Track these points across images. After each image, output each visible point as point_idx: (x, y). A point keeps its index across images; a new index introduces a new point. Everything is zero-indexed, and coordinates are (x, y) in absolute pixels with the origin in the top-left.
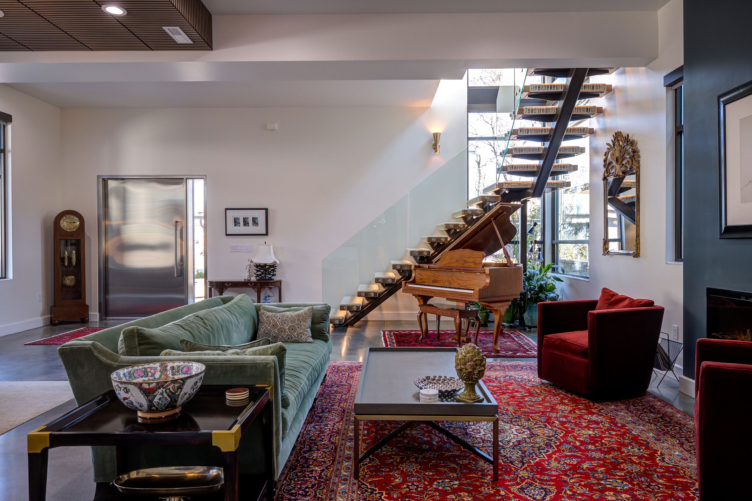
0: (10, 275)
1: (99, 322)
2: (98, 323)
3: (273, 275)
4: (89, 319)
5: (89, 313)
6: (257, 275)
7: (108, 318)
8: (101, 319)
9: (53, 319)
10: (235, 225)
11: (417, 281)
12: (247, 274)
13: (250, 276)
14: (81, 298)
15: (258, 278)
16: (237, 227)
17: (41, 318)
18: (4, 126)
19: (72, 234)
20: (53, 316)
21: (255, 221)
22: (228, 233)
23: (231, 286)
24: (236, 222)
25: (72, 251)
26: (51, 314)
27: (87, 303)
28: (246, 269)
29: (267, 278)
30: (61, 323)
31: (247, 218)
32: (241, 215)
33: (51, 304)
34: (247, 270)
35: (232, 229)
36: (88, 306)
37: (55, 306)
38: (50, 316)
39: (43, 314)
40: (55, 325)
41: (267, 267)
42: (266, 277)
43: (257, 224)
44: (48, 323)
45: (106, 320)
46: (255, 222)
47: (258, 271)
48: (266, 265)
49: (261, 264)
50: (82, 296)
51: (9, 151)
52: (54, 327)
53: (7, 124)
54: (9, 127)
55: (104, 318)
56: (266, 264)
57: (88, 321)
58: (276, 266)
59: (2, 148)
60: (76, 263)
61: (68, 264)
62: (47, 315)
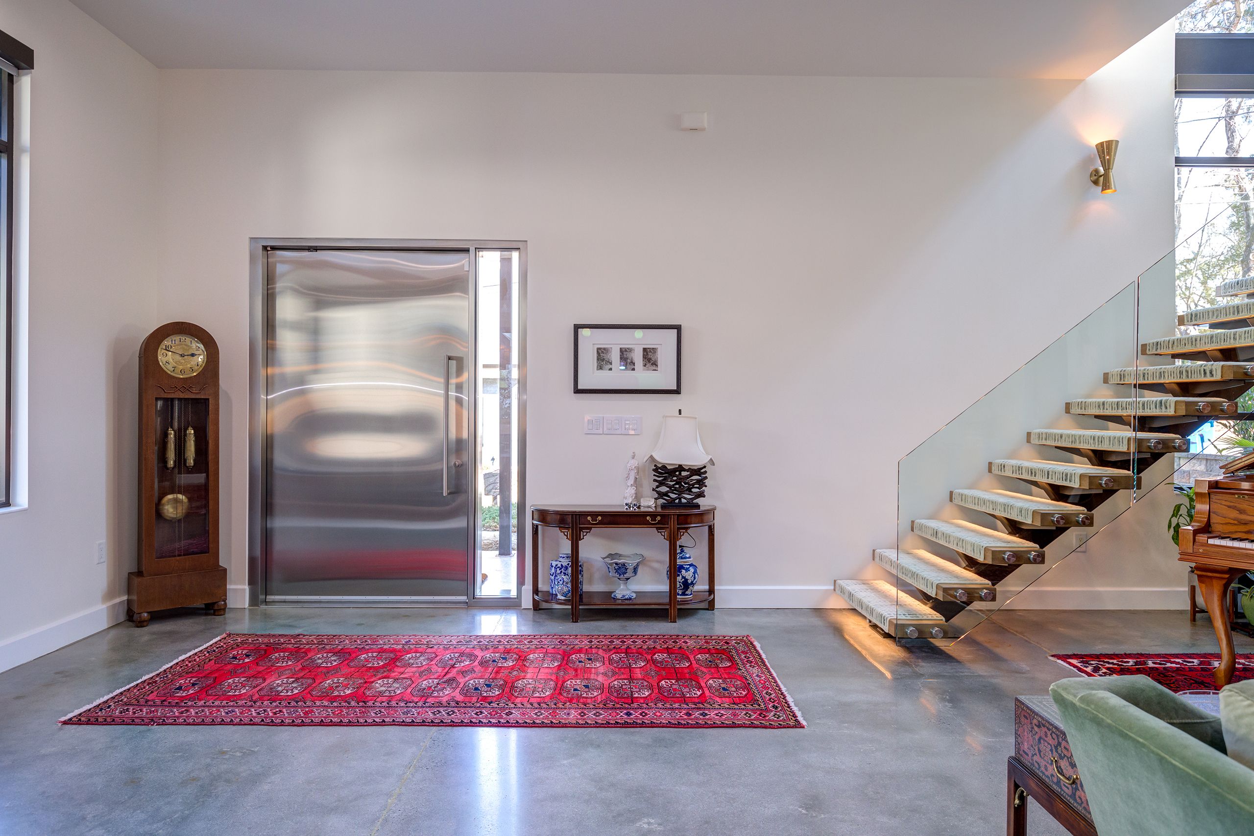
0: (22, 496)
1: (250, 610)
2: (247, 612)
3: (701, 495)
4: (226, 604)
5: (228, 587)
6: (661, 495)
7: (270, 598)
8: (254, 601)
9: (135, 609)
10: (600, 368)
11: (1217, 527)
12: (631, 491)
13: (638, 496)
14: (205, 551)
15: (661, 501)
16: (604, 373)
17: (104, 606)
18: (11, 77)
19: (187, 383)
20: (134, 597)
21: (650, 357)
22: (580, 387)
23: (601, 523)
24: (602, 358)
25: (186, 429)
26: (129, 592)
27: (222, 563)
28: (628, 478)
29: (683, 501)
30: (157, 617)
31: (630, 350)
32: (615, 340)
33: (130, 566)
34: (631, 481)
35: (590, 377)
36: (225, 570)
37: (140, 573)
38: (125, 598)
39: (110, 595)
40: (141, 624)
41: (684, 474)
42: (680, 499)
43: (655, 364)
44: (122, 617)
45: (266, 602)
46: (649, 360)
47: (661, 484)
48: (681, 468)
49: (669, 467)
50: (211, 546)
51: (23, 151)
52: (138, 631)
53: (18, 75)
54: (25, 84)
55: (262, 597)
56: (680, 466)
57: (224, 609)
58: (706, 472)
59: (5, 138)
60: (195, 460)
61: (175, 462)
62: (119, 596)
